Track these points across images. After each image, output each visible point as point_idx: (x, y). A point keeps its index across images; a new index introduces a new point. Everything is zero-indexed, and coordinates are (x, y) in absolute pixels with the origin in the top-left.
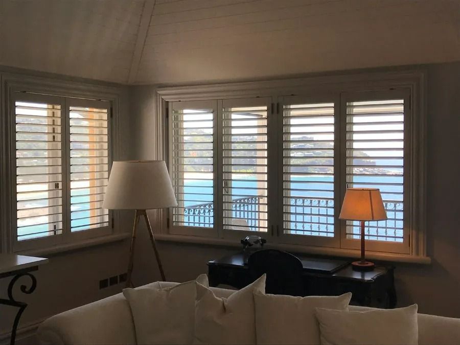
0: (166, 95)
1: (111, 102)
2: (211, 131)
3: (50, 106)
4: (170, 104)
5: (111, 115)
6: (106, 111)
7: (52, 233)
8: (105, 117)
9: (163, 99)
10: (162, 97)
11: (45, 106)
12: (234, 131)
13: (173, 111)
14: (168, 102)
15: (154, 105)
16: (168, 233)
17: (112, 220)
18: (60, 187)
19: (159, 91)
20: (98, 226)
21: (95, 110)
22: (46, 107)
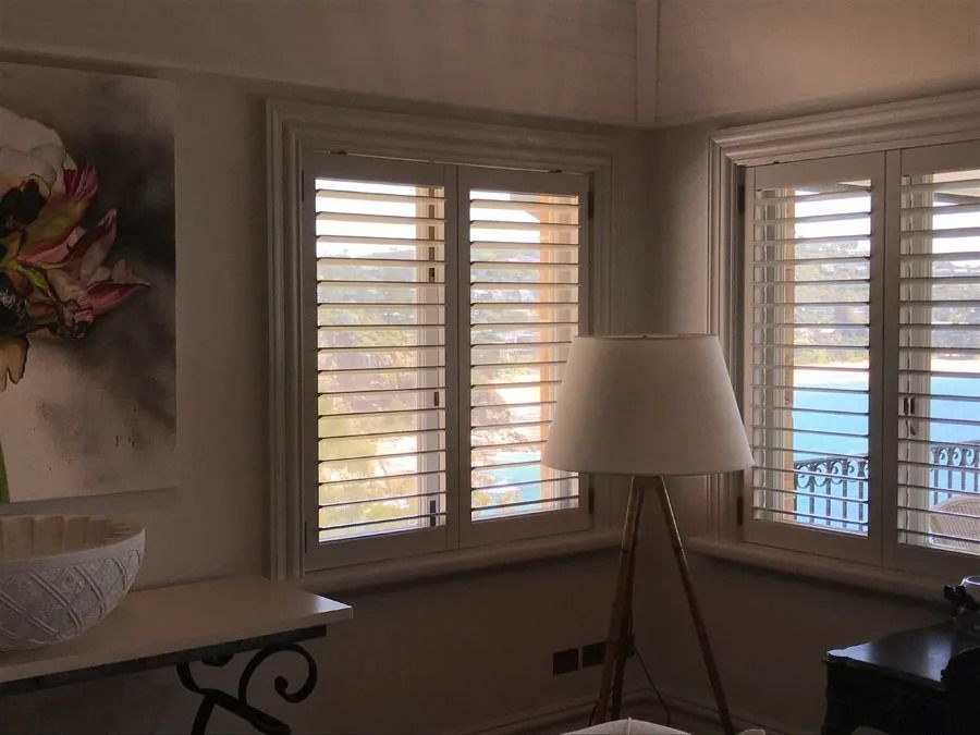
0: (740, 147)
1: (592, 175)
2: (865, 247)
3: (424, 191)
4: (749, 173)
5: (589, 212)
6: (575, 200)
7: (425, 523)
8: (574, 216)
9: (729, 160)
10: (728, 155)
11: (410, 190)
12: (939, 246)
13: (759, 194)
14: (743, 168)
15: (704, 178)
16: (740, 539)
17: (589, 495)
18: (442, 403)
19: (719, 137)
20: (555, 506)
21: (551, 199)
22: (414, 194)
